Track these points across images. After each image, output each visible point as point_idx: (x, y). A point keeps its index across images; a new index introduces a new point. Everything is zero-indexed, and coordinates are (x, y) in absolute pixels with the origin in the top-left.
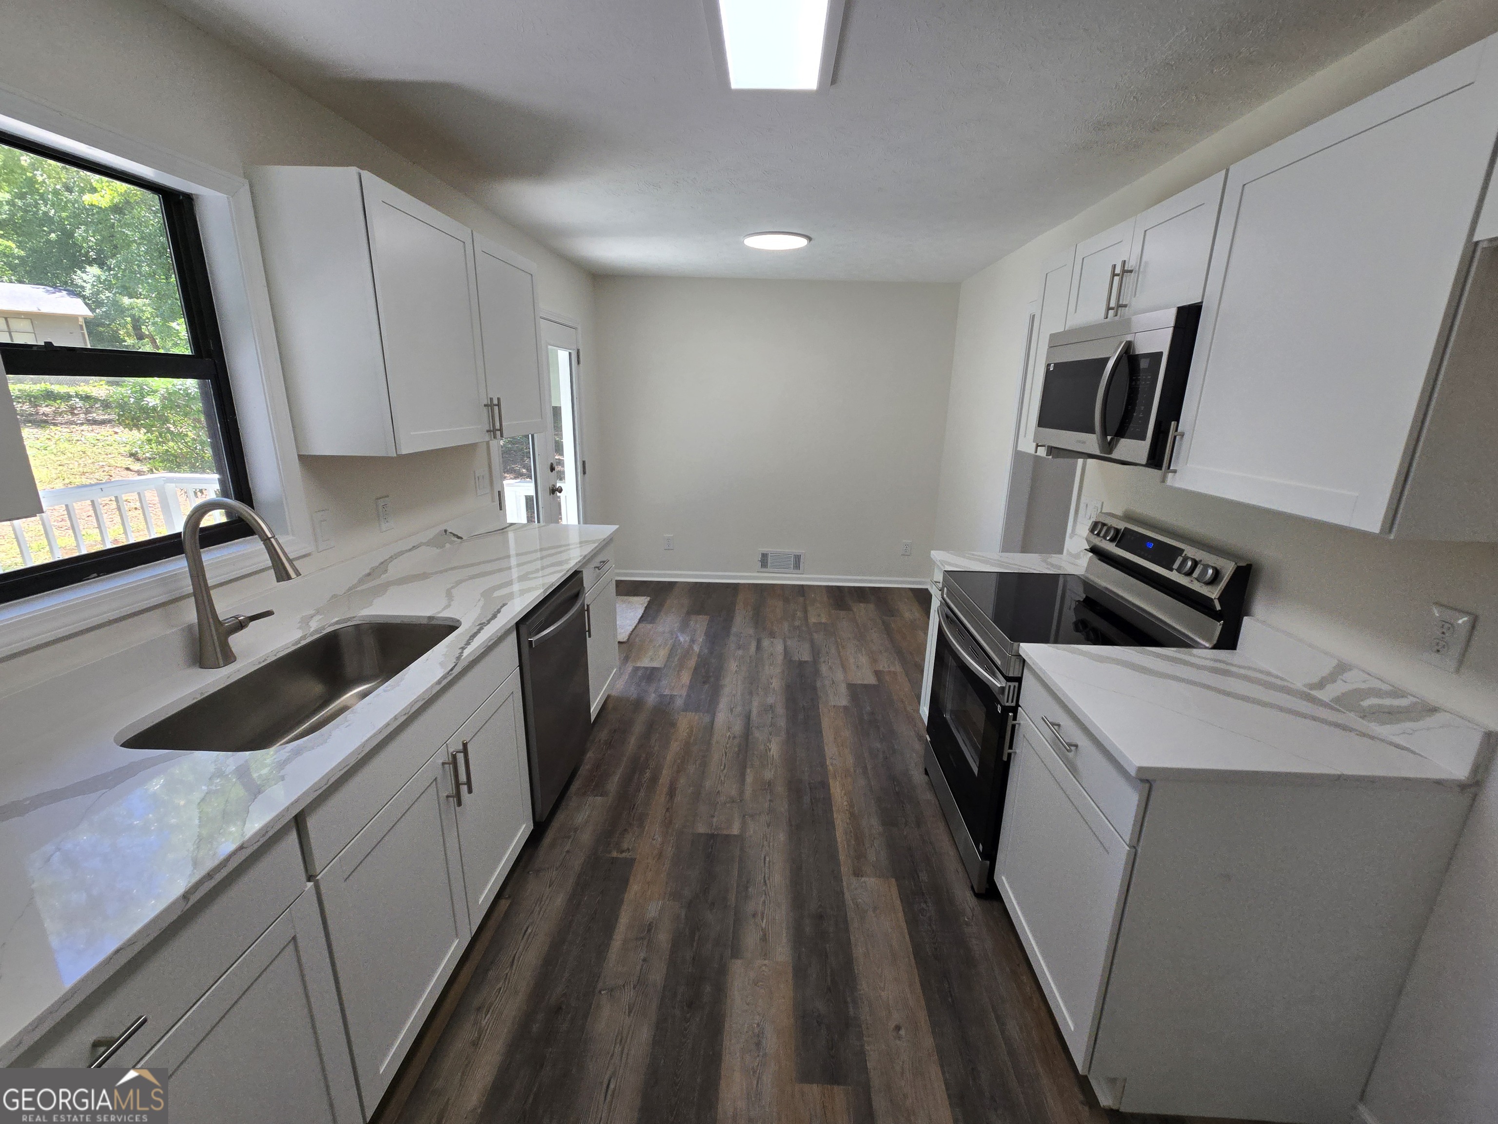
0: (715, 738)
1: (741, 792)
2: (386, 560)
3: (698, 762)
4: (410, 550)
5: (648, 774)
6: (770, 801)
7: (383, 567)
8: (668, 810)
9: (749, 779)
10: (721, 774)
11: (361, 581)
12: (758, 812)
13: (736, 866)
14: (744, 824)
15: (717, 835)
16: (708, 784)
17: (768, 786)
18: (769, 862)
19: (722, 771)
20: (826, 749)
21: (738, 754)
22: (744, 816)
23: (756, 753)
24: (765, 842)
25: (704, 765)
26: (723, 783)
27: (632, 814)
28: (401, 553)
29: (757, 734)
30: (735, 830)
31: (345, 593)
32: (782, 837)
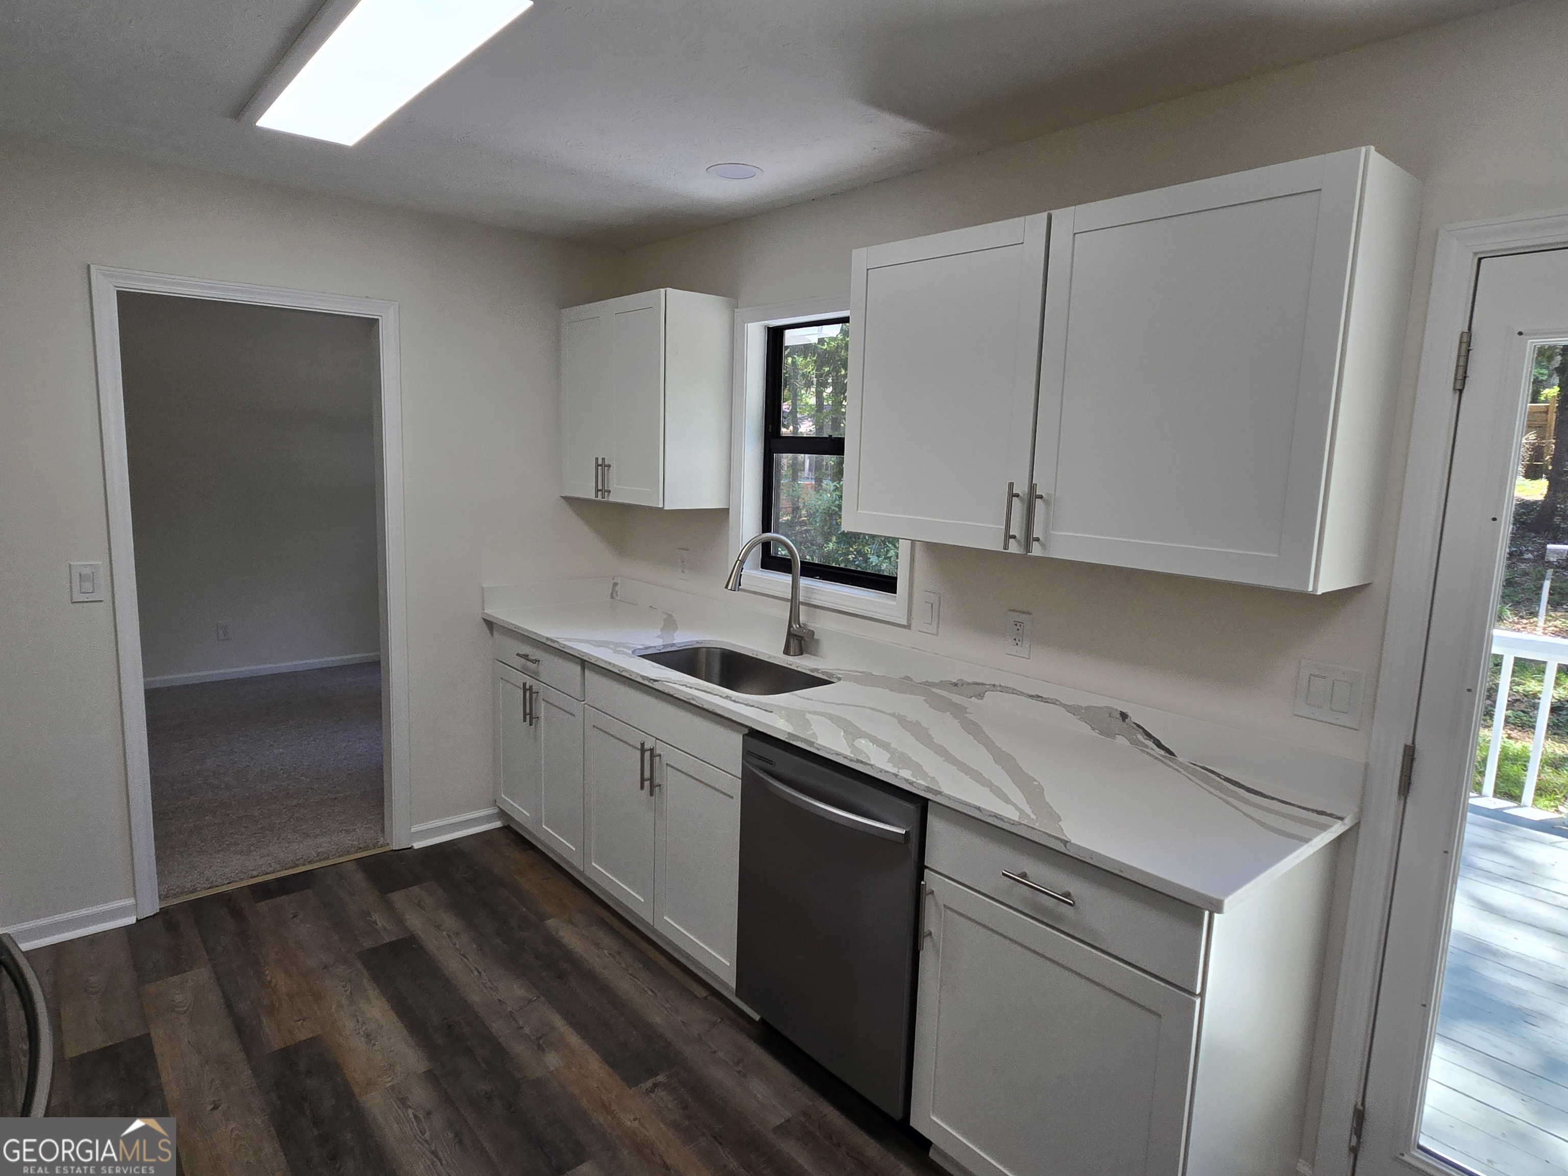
2: (985, 684)
4: (1031, 696)
7: (979, 690)
11: (942, 685)
28: (1013, 691)
31: (920, 684)
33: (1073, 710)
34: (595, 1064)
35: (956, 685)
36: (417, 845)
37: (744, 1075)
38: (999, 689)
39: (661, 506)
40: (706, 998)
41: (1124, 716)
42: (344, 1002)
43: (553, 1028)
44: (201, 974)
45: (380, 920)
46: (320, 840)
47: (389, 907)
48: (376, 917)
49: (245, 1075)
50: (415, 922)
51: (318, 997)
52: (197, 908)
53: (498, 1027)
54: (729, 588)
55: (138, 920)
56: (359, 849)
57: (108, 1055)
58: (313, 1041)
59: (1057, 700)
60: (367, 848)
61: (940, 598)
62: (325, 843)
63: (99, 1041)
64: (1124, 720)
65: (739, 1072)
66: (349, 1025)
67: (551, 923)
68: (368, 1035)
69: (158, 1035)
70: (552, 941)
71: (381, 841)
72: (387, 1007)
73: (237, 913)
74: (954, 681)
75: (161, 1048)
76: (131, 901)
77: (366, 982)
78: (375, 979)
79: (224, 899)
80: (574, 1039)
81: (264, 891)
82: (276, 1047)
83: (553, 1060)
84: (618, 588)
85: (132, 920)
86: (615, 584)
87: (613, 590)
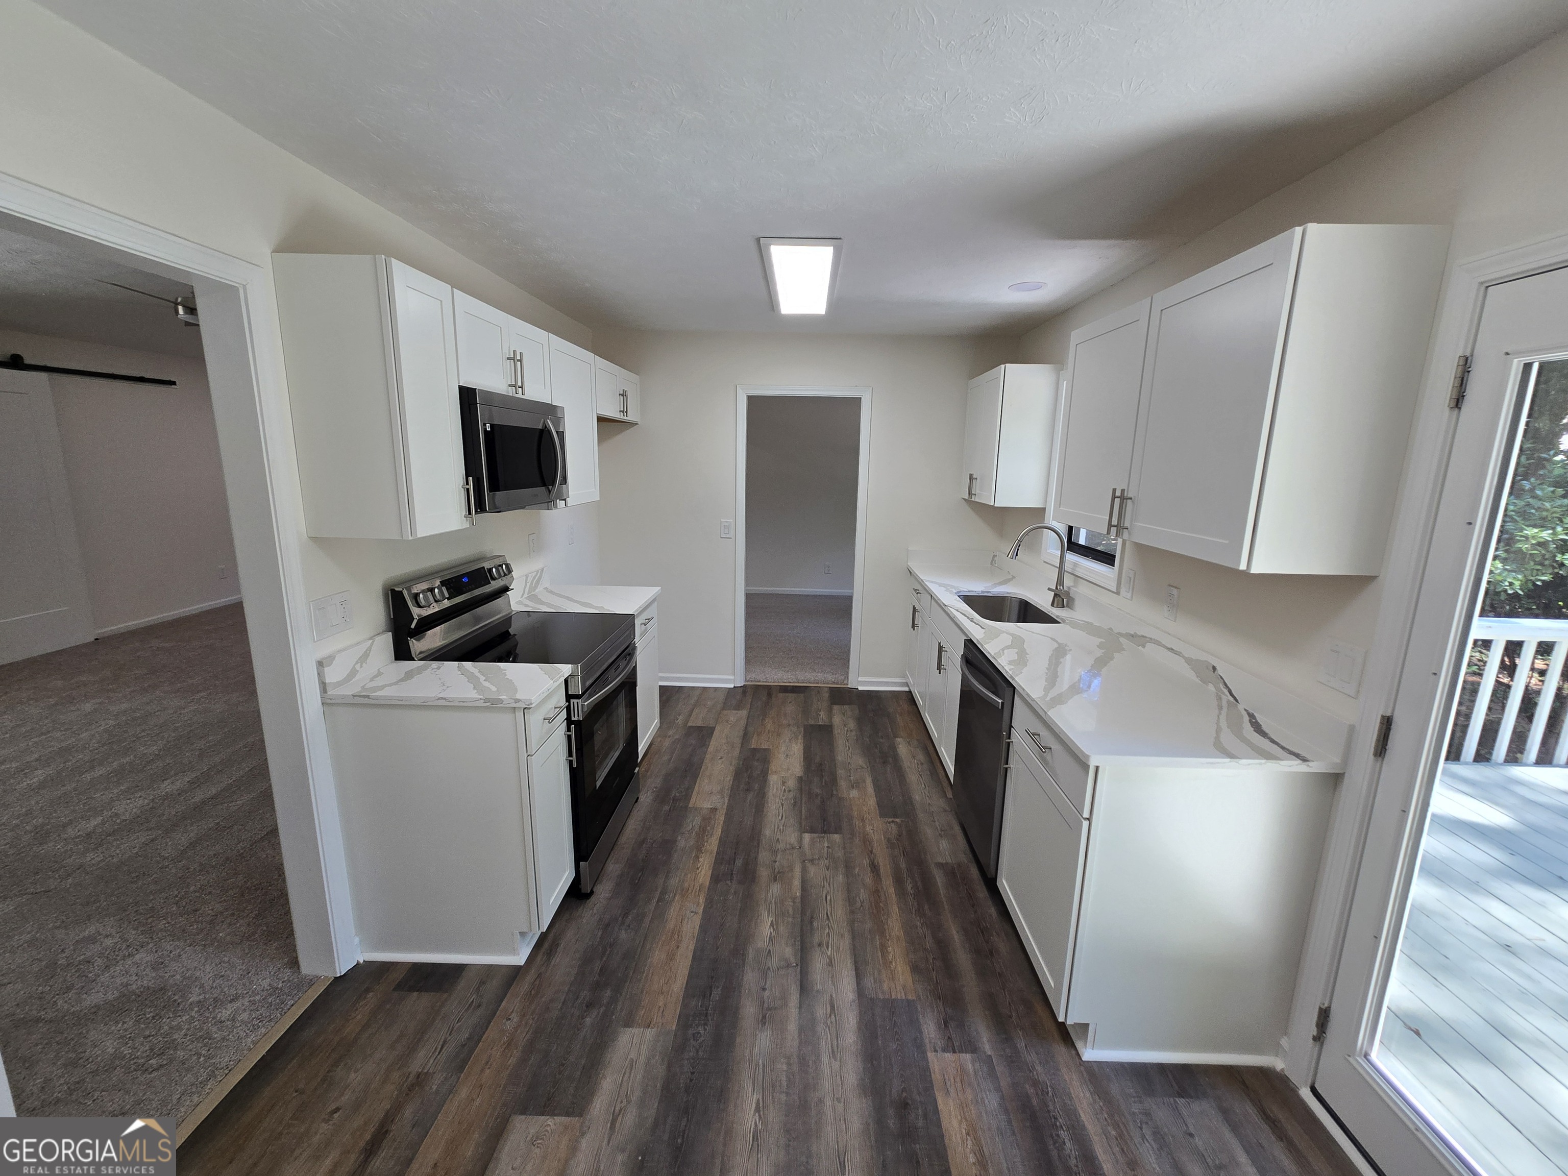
0: (845, 943)
1: (804, 870)
2: (1147, 638)
3: (859, 904)
4: (1168, 649)
5: (909, 887)
6: (775, 862)
7: (1144, 641)
8: (871, 852)
9: (797, 883)
10: (829, 889)
11: (1126, 635)
12: (788, 851)
13: (803, 817)
14: (800, 840)
15: (822, 833)
16: (840, 878)
17: (777, 876)
18: (779, 816)
19: (828, 892)
20: (697, 927)
21: (812, 918)
22: (800, 847)
23: (791, 919)
24: (782, 828)
25: (850, 900)
26: (825, 878)
27: (901, 848)
28: (1162, 645)
29: (788, 952)
30: (807, 837)
31: (1116, 633)
32: (767, 832)
33: (1189, 661)
34: (872, 802)
35: (1132, 636)
36: (860, 688)
37: (942, 837)
38: (1153, 641)
39: (992, 504)
40: (951, 799)
41: (1214, 668)
42: (787, 741)
43: (864, 782)
44: (744, 713)
45: (823, 715)
46: (819, 674)
47: (830, 711)
48: (822, 713)
49: (737, 752)
50: (837, 720)
51: (779, 735)
52: (757, 689)
53: (841, 772)
54: (1009, 556)
55: (734, 687)
56: (834, 683)
57: (700, 729)
58: (766, 750)
59: (1181, 653)
60: (837, 684)
61: (1135, 573)
62: (820, 676)
63: (699, 724)
64: (1214, 672)
65: (940, 834)
66: (783, 749)
67: (899, 740)
68: (787, 756)
69: (718, 728)
70: (893, 748)
71: (845, 682)
72: (802, 748)
73: (769, 695)
74: (1132, 633)
75: (716, 733)
76: (732, 677)
77: (800, 737)
78: (805, 737)
79: (769, 688)
80: (870, 789)
81: (785, 689)
82: (753, 747)
83: (854, 793)
84: (996, 559)
85: (732, 686)
86: (995, 556)
87: (993, 559)
